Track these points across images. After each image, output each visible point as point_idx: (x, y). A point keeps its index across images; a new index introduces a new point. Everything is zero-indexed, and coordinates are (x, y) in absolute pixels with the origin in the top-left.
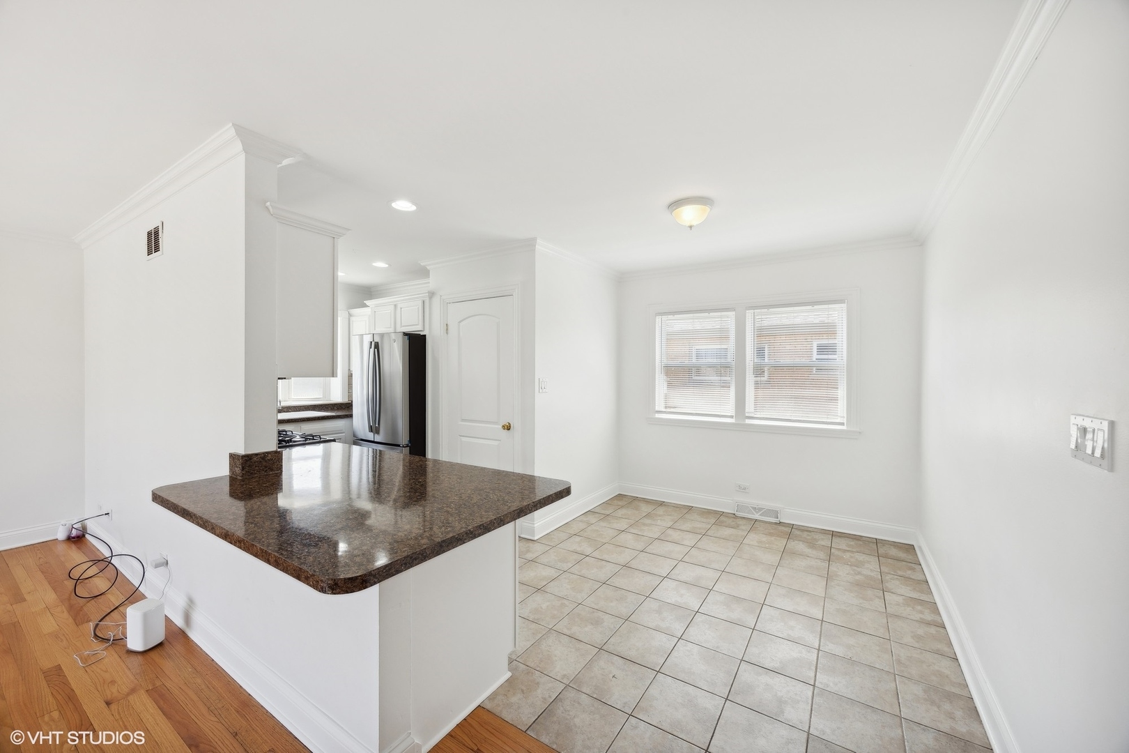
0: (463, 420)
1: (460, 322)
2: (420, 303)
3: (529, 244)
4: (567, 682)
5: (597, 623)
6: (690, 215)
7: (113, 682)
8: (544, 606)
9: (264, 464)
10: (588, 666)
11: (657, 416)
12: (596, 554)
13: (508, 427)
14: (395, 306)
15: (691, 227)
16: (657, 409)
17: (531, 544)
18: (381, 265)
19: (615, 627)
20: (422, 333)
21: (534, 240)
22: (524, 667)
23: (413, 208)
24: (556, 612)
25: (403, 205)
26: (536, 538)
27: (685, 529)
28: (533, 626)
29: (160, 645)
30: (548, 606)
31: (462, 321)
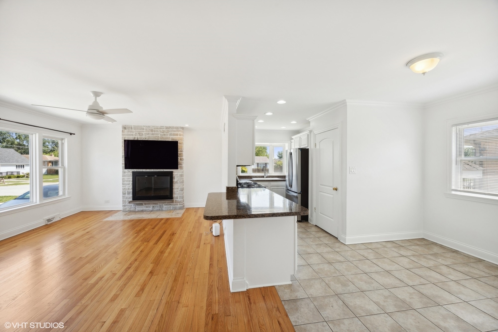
0: (321, 185)
1: (320, 142)
2: (307, 136)
3: (343, 104)
4: (310, 296)
5: (344, 285)
6: (420, 67)
7: (207, 240)
8: (326, 269)
9: (232, 190)
10: (324, 297)
11: (453, 192)
12: (374, 261)
13: (336, 189)
14: (300, 137)
15: (424, 73)
16: (453, 188)
17: (342, 246)
18: (294, 122)
19: (352, 291)
20: (307, 148)
21: (345, 100)
22: (299, 284)
23: (285, 102)
24: (329, 273)
25: (282, 102)
26: (346, 244)
27: (459, 270)
28: (315, 274)
29: (219, 236)
30: (327, 270)
31: (321, 141)
